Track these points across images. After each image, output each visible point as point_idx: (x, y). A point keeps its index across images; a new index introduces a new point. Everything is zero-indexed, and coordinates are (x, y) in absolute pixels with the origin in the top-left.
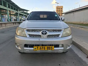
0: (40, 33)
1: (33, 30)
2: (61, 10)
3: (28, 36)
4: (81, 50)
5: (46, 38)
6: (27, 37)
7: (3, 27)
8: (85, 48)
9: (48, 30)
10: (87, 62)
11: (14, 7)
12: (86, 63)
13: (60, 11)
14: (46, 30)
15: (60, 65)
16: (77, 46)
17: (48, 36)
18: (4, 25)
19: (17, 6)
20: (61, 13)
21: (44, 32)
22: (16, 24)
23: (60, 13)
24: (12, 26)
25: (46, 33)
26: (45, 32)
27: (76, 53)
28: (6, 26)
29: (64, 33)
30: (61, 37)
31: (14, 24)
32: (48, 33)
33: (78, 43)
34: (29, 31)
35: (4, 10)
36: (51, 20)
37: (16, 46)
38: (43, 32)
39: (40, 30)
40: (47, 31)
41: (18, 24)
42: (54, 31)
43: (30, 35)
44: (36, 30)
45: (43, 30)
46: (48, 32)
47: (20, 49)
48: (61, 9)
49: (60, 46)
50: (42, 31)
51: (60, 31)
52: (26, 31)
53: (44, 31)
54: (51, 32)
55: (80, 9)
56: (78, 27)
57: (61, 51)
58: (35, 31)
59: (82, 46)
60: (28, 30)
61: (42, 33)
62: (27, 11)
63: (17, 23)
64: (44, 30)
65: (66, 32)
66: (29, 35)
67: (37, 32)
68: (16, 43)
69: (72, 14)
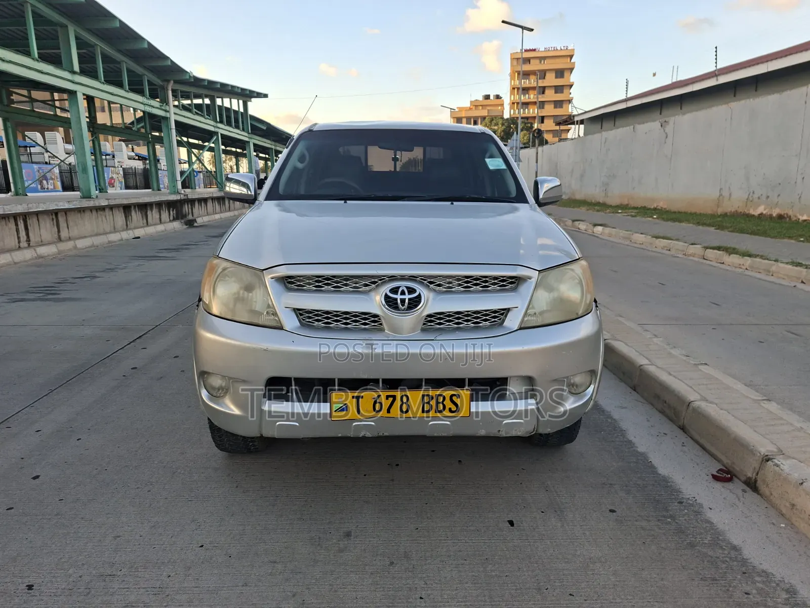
0: (374, 303)
1: (321, 283)
2: (559, 89)
3: (290, 322)
4: (683, 428)
5: (418, 334)
6: (281, 328)
7: (42, 244)
8: (711, 410)
9: (429, 281)
10: (706, 505)
11: (126, 64)
12: (698, 513)
13: (550, 95)
14: (412, 278)
15: (511, 523)
16: (657, 397)
17: (432, 318)
18: (44, 230)
19: (154, 54)
20: (559, 112)
21: (399, 297)
22: (153, 215)
23: (549, 110)
24: (114, 237)
25: (415, 302)
26: (407, 297)
27: (641, 449)
28: (64, 234)
29: (543, 299)
30: (521, 329)
31: (136, 216)
32: (432, 303)
33: (664, 377)
34: (300, 289)
35: (36, 94)
36: (452, 199)
37: (204, 394)
38: (395, 291)
39: (375, 281)
40: (420, 289)
41: (165, 215)
42: (470, 284)
43: (306, 317)
44: (348, 278)
45: (393, 278)
46: (431, 295)
47: (236, 411)
48: (560, 73)
49: (513, 388)
50: (386, 289)
51: (514, 282)
52: (279, 287)
53: (403, 284)
54: (449, 291)
55: (723, 79)
56: (692, 249)
57: (522, 427)
58: (337, 290)
59: (691, 396)
60: (289, 283)
61: (391, 302)
62: (246, 95)
63: (159, 205)
64: (403, 278)
65: (555, 294)
66: (298, 312)
67: (356, 291)
68: (203, 374)
69: (649, 127)
